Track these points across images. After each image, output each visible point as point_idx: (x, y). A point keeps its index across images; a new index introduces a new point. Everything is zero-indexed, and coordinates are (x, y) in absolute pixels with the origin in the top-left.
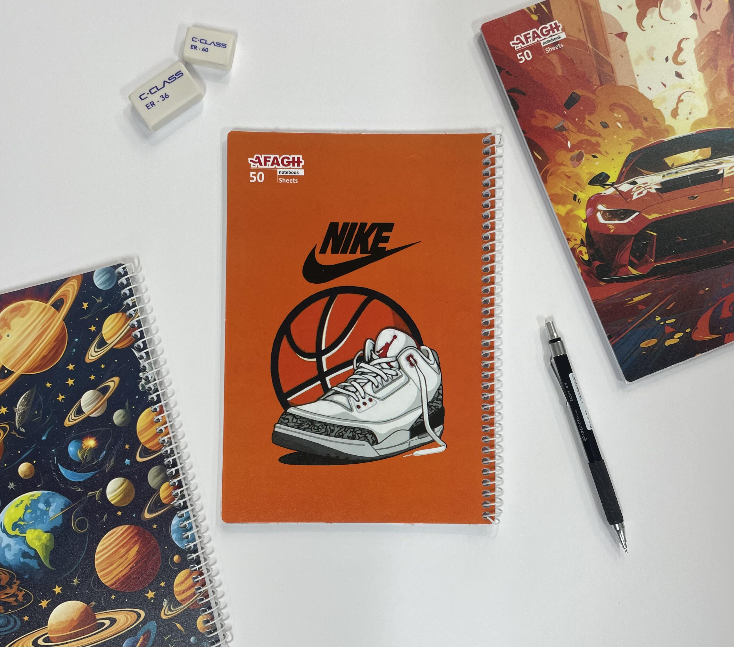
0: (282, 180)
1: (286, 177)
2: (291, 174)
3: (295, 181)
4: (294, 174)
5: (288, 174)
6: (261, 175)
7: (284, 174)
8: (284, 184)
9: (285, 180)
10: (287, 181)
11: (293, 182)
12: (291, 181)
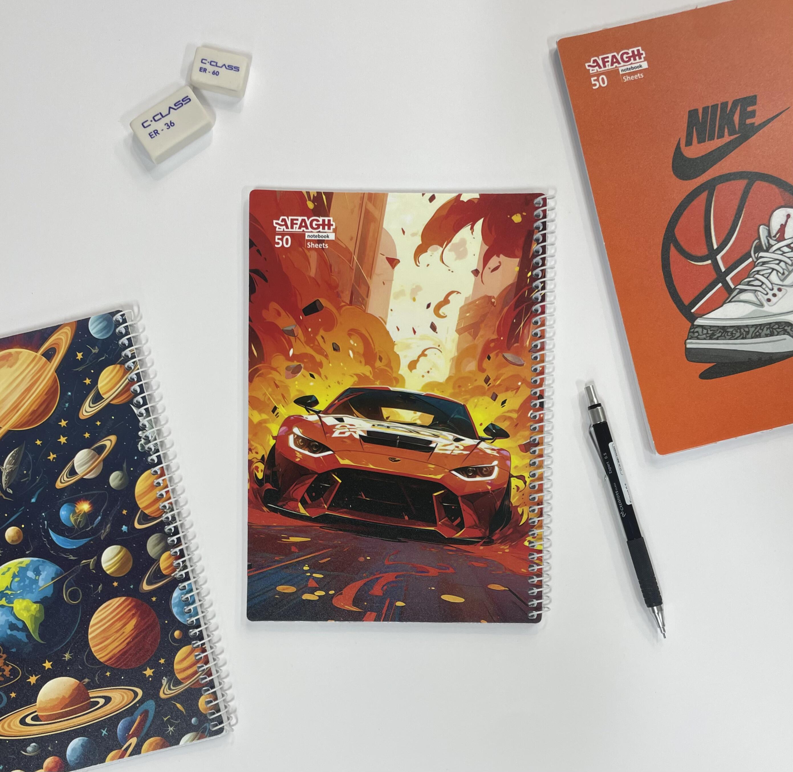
0: (626, 79)
1: (630, 74)
2: (634, 70)
3: (640, 76)
4: (637, 69)
5: (632, 71)
6: (603, 79)
7: (627, 72)
8: (629, 82)
9: (629, 77)
10: (632, 77)
11: (638, 77)
12: (636, 77)
